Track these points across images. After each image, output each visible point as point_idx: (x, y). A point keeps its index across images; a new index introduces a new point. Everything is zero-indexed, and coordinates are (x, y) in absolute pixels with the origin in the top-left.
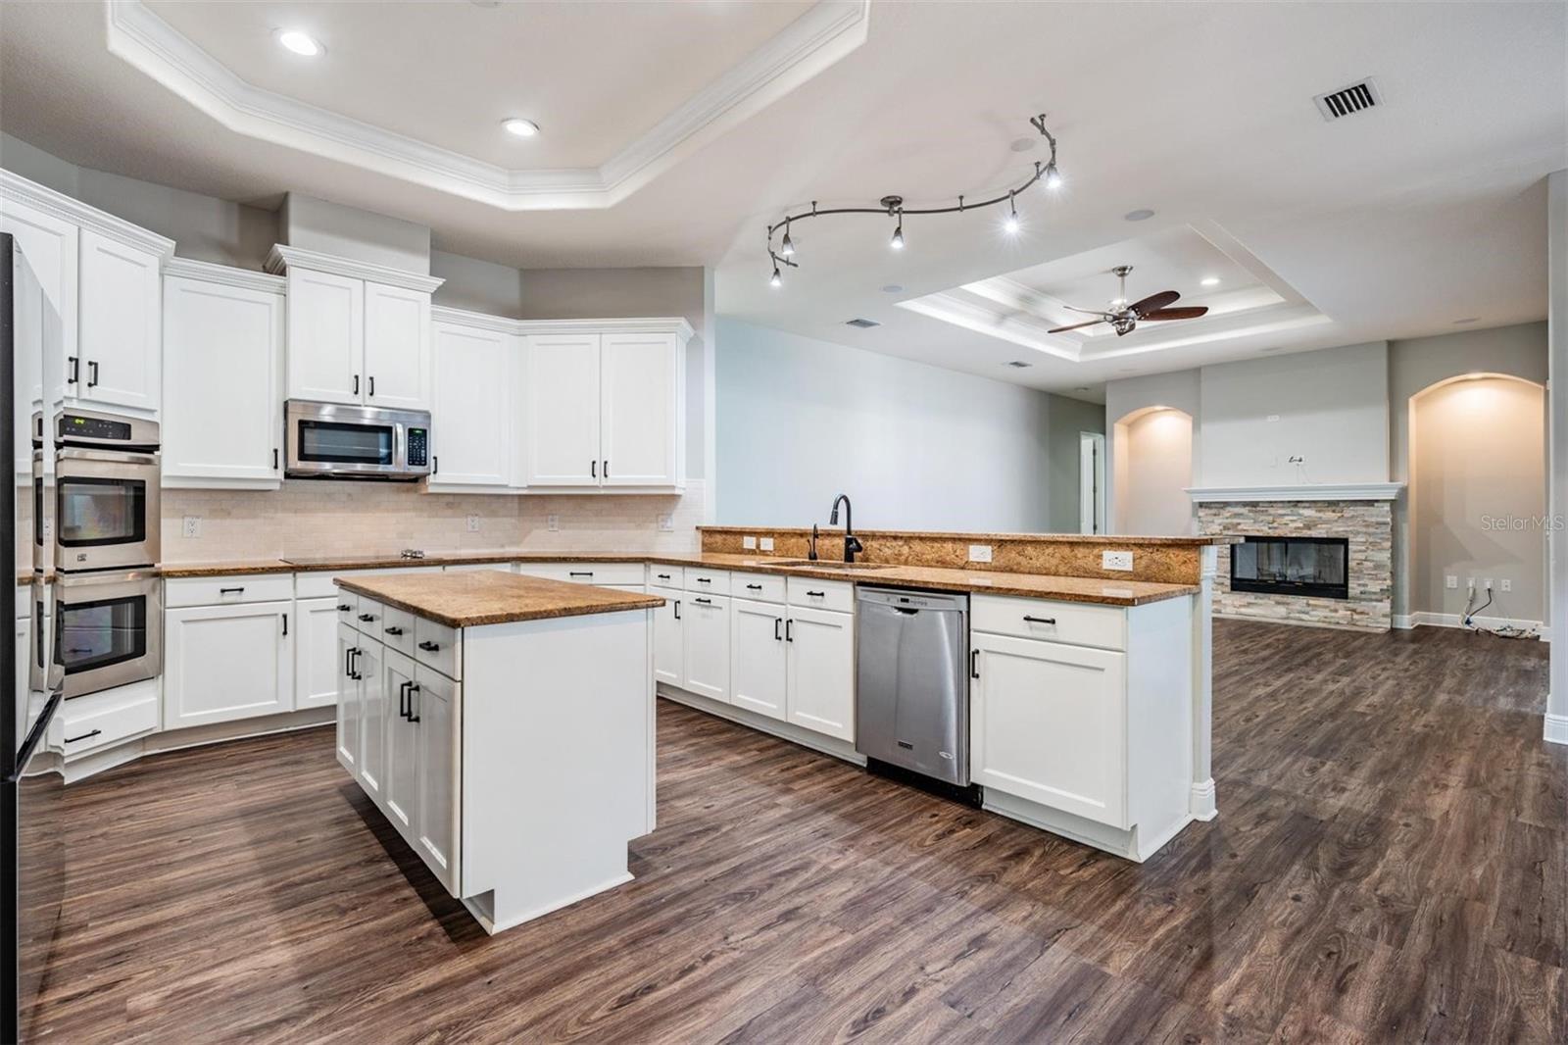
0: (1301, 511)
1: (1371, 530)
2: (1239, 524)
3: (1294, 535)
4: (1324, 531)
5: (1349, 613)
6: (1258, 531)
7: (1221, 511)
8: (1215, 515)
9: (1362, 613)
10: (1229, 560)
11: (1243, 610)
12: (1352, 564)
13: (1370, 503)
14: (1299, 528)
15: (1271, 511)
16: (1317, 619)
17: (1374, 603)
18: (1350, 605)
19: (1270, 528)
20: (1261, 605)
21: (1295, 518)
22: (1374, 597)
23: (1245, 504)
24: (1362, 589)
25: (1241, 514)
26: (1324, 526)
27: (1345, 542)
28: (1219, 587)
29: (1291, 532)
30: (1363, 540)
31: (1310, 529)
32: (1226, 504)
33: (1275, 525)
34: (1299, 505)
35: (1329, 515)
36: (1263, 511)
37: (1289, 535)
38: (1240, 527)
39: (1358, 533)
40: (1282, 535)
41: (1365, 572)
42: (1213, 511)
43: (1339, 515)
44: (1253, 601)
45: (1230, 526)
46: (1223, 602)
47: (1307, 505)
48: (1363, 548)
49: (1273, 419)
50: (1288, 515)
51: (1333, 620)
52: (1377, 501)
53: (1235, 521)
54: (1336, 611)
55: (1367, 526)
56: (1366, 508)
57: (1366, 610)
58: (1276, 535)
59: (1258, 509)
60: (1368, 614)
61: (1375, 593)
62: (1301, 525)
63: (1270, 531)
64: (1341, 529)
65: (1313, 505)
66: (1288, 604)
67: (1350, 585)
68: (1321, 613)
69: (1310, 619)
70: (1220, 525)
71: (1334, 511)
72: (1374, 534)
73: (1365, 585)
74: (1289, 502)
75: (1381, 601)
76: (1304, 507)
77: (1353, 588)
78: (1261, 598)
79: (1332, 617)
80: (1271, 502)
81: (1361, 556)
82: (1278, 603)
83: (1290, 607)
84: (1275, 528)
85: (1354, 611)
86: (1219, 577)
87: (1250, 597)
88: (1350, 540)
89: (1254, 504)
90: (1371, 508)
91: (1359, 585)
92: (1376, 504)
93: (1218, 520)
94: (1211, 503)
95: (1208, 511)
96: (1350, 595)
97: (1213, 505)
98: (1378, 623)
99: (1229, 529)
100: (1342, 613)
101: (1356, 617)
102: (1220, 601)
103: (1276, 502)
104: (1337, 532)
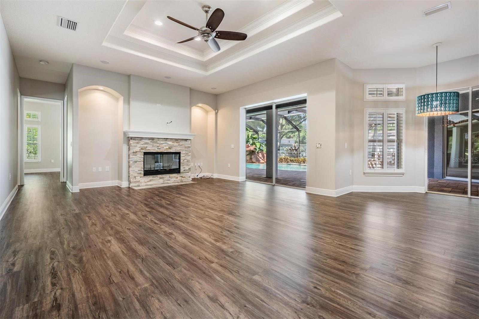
0: (168, 142)
1: (186, 149)
2: (147, 147)
3: (166, 151)
4: (174, 150)
5: (181, 178)
6: (154, 150)
7: (140, 141)
8: (137, 143)
9: (184, 177)
10: (143, 163)
11: (149, 183)
12: (181, 161)
13: (186, 140)
14: (167, 149)
15: (158, 142)
16: (172, 182)
17: (187, 173)
18: (181, 175)
19: (158, 149)
20: (155, 180)
21: (166, 145)
22: (187, 171)
23: (149, 139)
24: (184, 169)
25: (148, 143)
26: (174, 148)
27: (179, 153)
28: (139, 175)
29: (165, 150)
30: (184, 152)
31: (170, 149)
32: (142, 138)
33: (160, 147)
34: (167, 140)
35: (176, 144)
36: (155, 142)
37: (164, 151)
38: (147, 148)
39: (183, 150)
40: (162, 151)
41: (185, 163)
42: (137, 141)
43: (179, 144)
44: (152, 179)
45: (144, 148)
46: (141, 181)
47: (169, 140)
48: (184, 155)
49: (159, 106)
50: (164, 144)
51: (177, 181)
52: (188, 139)
53: (146, 146)
54: (177, 178)
55: (185, 148)
56: (185, 142)
57: (185, 176)
58: (160, 152)
59: (154, 141)
60: (185, 177)
61: (187, 170)
62: (168, 148)
63: (158, 150)
64: (179, 149)
65: (171, 140)
66: (163, 178)
67: (181, 168)
68: (174, 179)
69: (170, 182)
70: (139, 147)
71: (177, 143)
72: (187, 150)
73: (185, 168)
74: (164, 138)
75: (188, 172)
76: (169, 141)
77: (182, 169)
78: (155, 177)
79: (176, 180)
80: (158, 138)
81: (184, 158)
82: (160, 178)
83: (165, 179)
84: (160, 149)
85: (182, 177)
86: (139, 170)
87: (150, 177)
88: (181, 153)
89: (153, 139)
90: (186, 142)
91: (183, 168)
92: (188, 141)
93: (139, 145)
94: (136, 137)
95: (134, 141)
96: (181, 172)
97: (136, 139)
98: (188, 180)
99: (143, 149)
100: (179, 178)
101: (183, 179)
102: (139, 181)
103: (160, 138)
104: (178, 150)
